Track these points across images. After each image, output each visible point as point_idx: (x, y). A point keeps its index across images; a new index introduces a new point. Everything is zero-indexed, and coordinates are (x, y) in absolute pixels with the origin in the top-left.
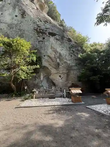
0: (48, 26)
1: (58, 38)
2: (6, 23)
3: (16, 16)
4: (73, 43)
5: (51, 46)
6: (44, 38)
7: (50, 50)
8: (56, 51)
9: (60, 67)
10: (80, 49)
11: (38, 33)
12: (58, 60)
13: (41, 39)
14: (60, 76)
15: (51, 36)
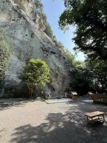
0: (50, 46)
1: (57, 56)
2: (19, 40)
3: (26, 35)
4: (66, 60)
5: (53, 61)
6: (47, 55)
7: (52, 64)
8: (55, 65)
9: (58, 76)
10: (70, 64)
11: (44, 50)
12: (57, 72)
13: (45, 55)
14: (58, 83)
15: (52, 54)
